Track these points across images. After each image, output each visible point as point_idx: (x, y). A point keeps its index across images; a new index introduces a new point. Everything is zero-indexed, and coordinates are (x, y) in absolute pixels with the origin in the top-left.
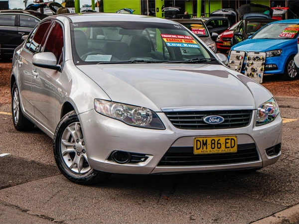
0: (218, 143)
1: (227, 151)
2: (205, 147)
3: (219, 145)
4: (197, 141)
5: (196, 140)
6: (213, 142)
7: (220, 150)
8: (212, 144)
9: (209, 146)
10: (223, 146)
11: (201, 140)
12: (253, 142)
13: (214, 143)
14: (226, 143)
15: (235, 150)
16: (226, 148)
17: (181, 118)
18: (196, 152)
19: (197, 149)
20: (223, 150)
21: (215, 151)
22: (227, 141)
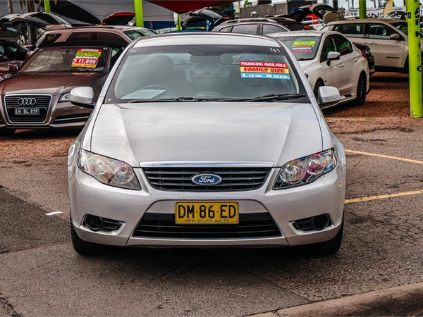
0: (210, 211)
1: (223, 221)
2: (191, 215)
3: (211, 213)
4: (180, 206)
5: (178, 205)
6: (203, 208)
7: (213, 219)
8: (201, 211)
9: (197, 215)
10: (217, 215)
11: (185, 205)
12: (266, 211)
13: (204, 211)
14: (222, 211)
15: (235, 220)
16: (222, 217)
17: (163, 176)
18: (178, 221)
19: (180, 217)
20: (217, 220)
21: (207, 221)
22: (224, 208)
